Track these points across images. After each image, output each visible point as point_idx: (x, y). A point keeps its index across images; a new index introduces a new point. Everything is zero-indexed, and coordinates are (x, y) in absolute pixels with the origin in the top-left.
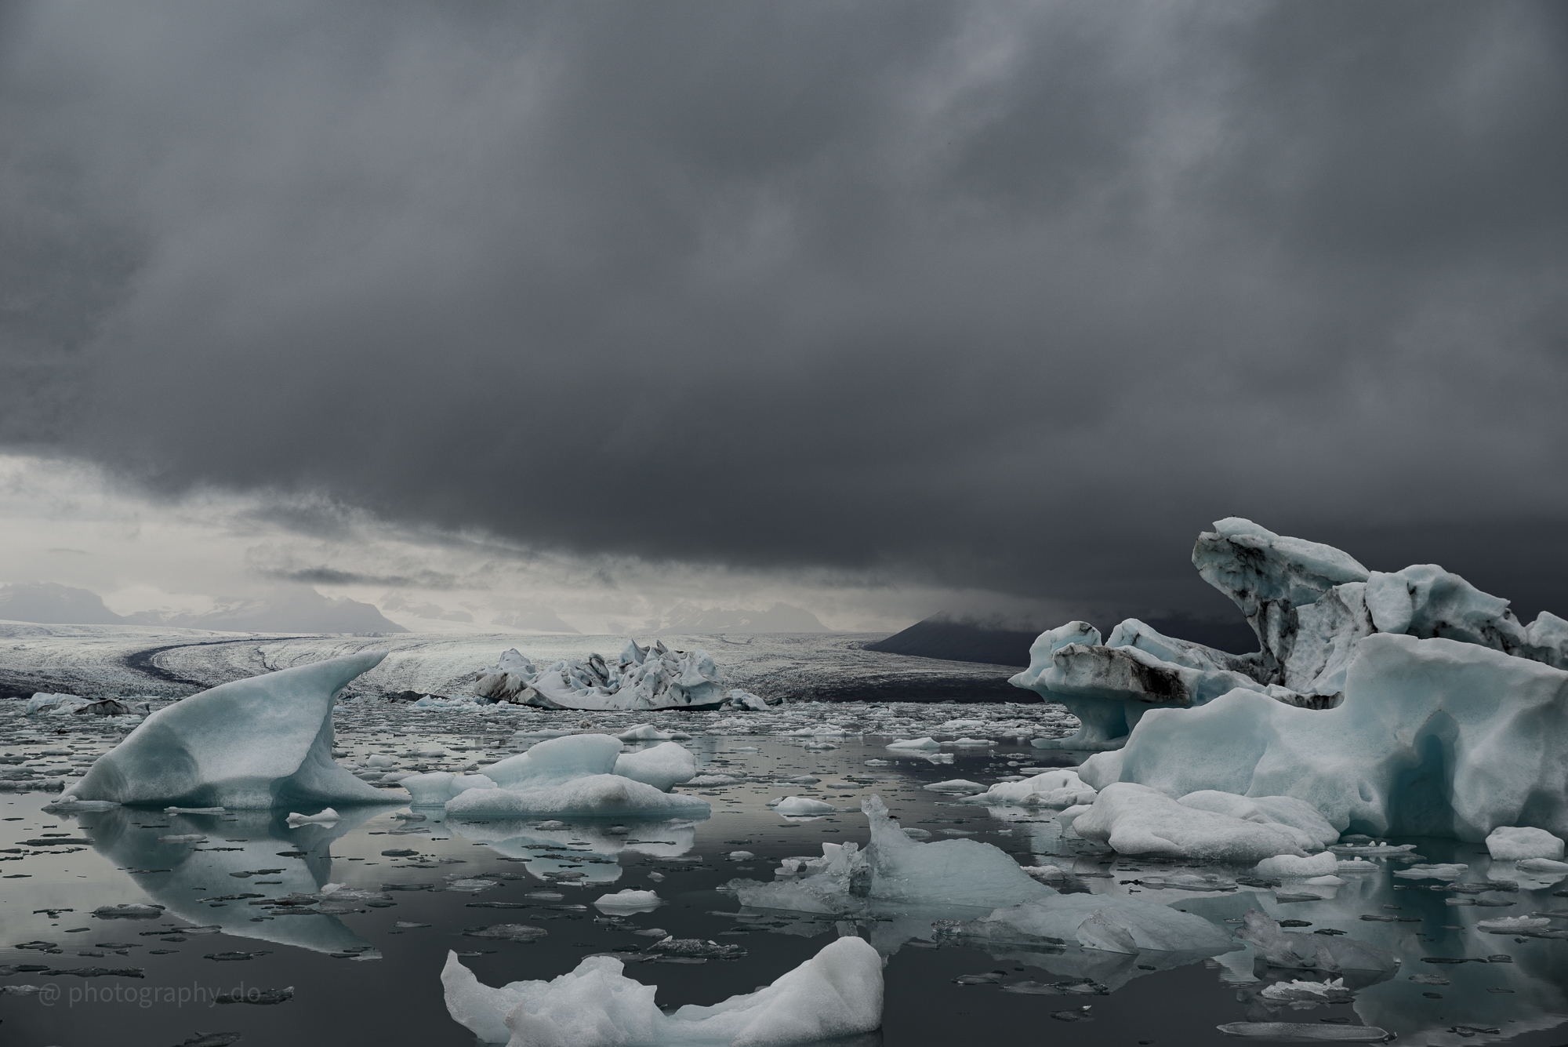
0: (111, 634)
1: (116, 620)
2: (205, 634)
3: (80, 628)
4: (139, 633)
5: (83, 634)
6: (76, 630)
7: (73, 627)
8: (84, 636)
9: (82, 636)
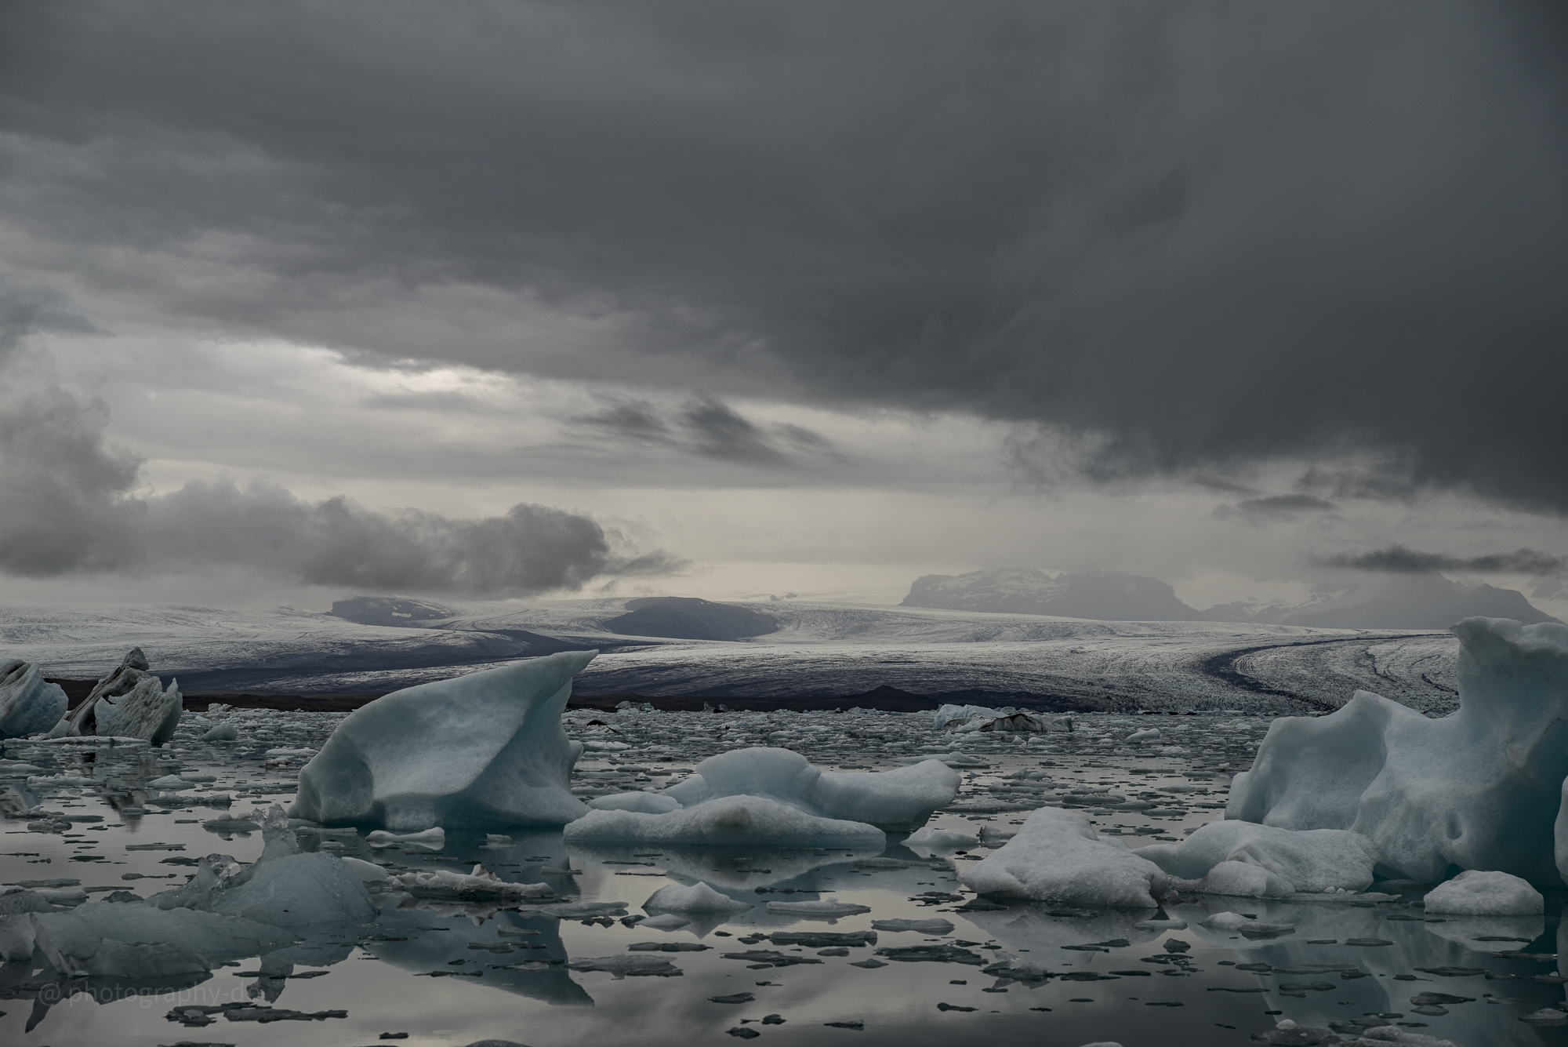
0: (1185, 632)
1: (1192, 615)
2: (1300, 632)
3: (1149, 626)
4: (1219, 631)
5: (1152, 633)
6: (1143, 628)
7: (1140, 625)
8: (1154, 636)
9: (1151, 636)
